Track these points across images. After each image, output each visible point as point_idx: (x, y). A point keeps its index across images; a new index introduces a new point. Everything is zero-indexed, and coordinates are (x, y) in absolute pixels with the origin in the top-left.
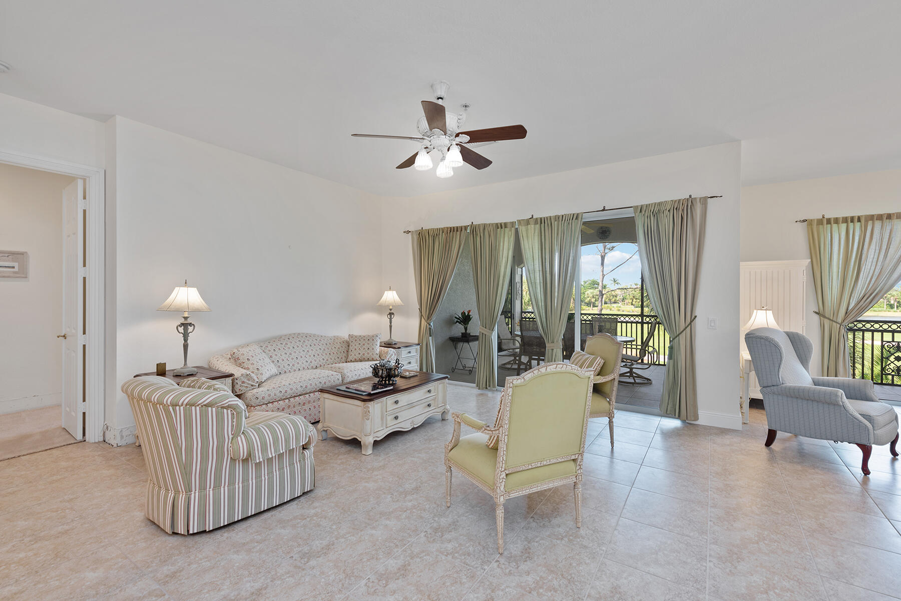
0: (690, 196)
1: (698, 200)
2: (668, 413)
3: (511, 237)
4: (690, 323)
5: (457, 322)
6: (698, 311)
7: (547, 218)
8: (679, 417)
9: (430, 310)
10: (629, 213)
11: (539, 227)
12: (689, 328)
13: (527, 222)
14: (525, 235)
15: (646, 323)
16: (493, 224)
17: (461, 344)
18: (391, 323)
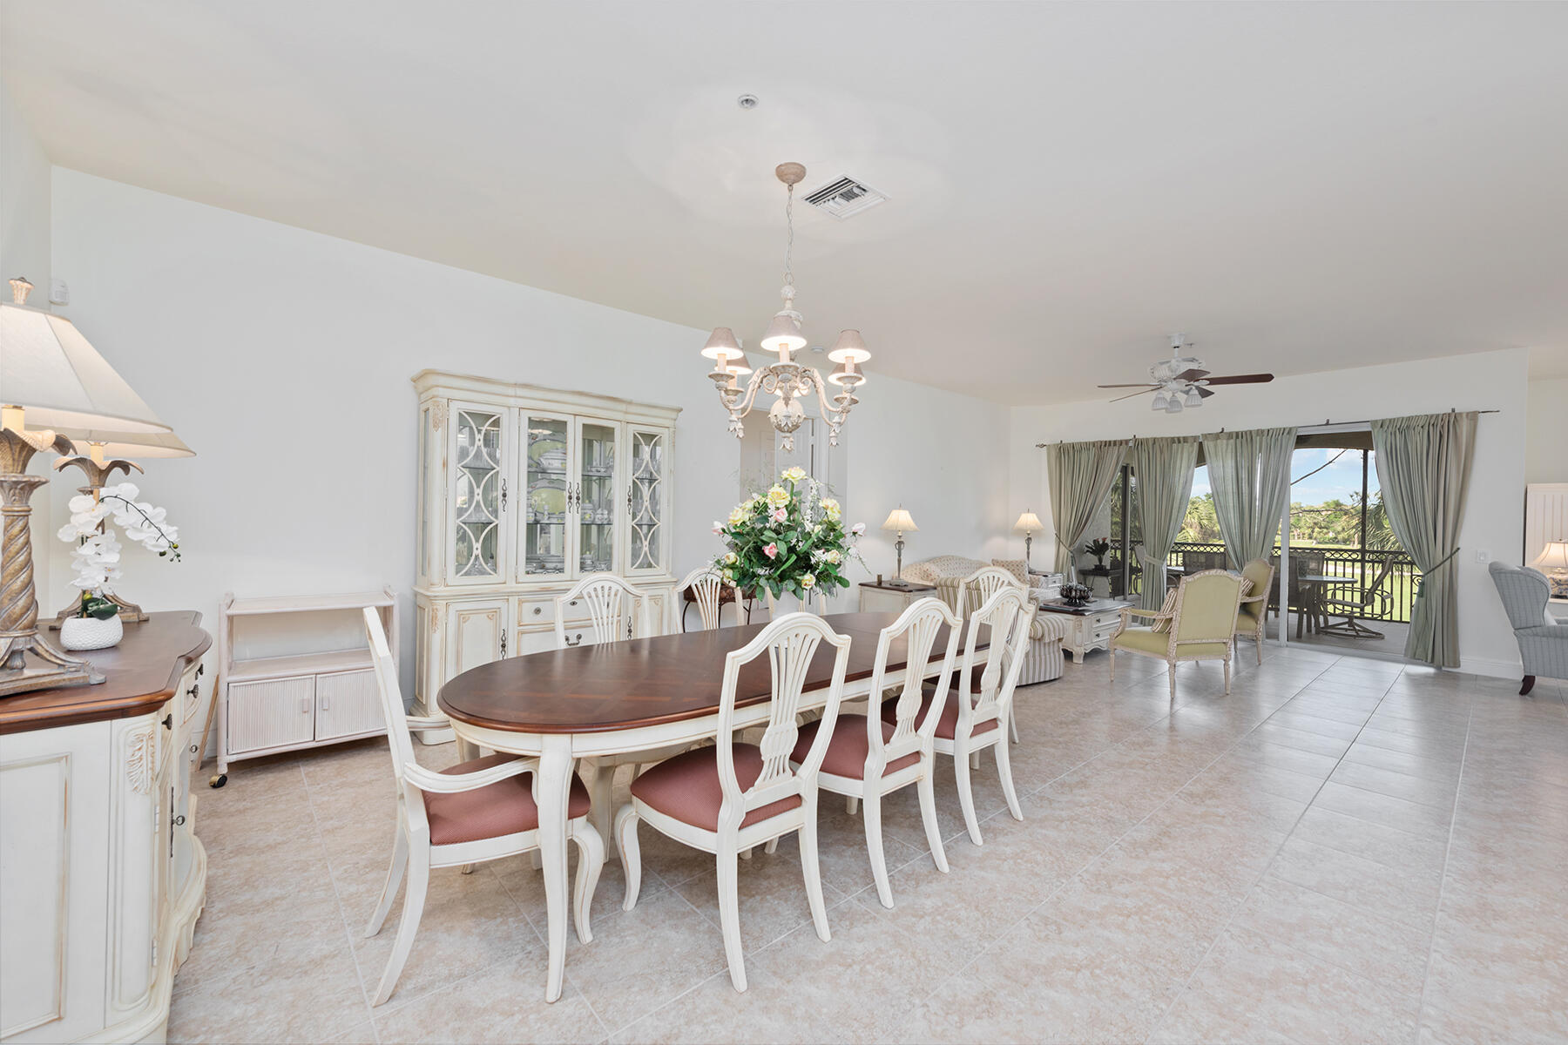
0: (1453, 410)
1: (1464, 416)
2: (1416, 657)
3: (1192, 452)
4: (1451, 556)
5: (1088, 551)
6: (1463, 542)
7: (1246, 432)
8: (1432, 663)
9: (1072, 539)
10: (1365, 428)
11: (1234, 444)
12: (1448, 563)
13: (1217, 436)
14: (1212, 451)
15: (1368, 562)
16: (1167, 439)
17: (1091, 578)
18: (1028, 549)
